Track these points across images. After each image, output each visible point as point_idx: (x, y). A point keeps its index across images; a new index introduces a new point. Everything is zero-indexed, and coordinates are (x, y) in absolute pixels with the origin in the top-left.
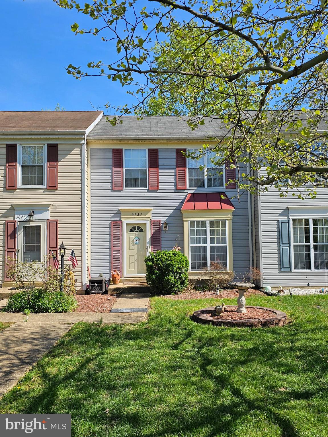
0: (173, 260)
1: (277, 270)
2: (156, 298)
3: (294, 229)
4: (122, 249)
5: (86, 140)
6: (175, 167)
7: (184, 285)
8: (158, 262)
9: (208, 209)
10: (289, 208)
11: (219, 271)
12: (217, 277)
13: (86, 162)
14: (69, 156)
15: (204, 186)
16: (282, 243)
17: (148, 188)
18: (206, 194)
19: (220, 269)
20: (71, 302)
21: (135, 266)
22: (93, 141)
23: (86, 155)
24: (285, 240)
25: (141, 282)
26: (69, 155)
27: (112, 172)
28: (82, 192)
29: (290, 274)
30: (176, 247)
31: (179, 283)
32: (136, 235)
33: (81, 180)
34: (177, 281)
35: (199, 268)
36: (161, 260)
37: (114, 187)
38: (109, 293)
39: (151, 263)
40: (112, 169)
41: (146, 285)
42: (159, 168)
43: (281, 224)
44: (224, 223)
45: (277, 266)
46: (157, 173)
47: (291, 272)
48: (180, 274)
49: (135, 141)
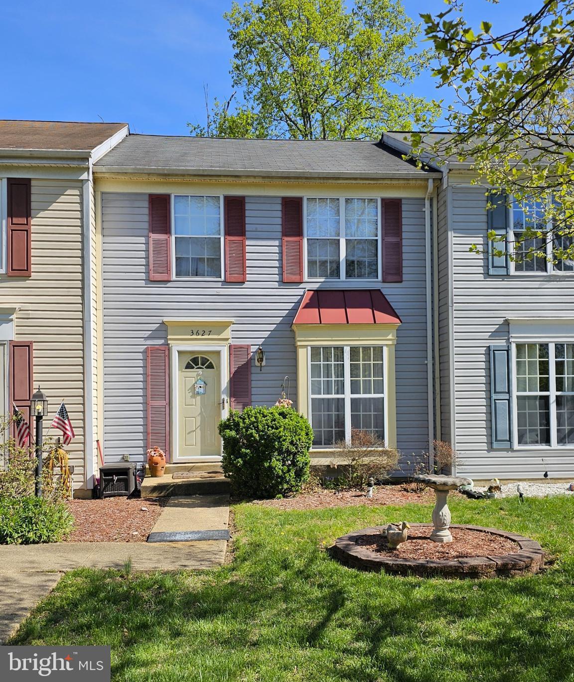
0: (280, 427)
1: (485, 446)
2: (246, 508)
3: (518, 363)
4: (170, 404)
5: (93, 173)
6: (279, 235)
7: (302, 479)
8: (250, 431)
9: (348, 322)
10: (510, 322)
11: (369, 449)
12: (366, 460)
13: (92, 220)
14: (54, 206)
15: (338, 276)
16: (495, 392)
17: (223, 278)
18: (342, 293)
19: (372, 445)
20: (60, 518)
21: (196, 438)
22: (106, 175)
23: (91, 205)
24: (501, 386)
25: (209, 473)
26: (54, 204)
27: (147, 244)
28: (83, 284)
29: (510, 454)
30: (282, 401)
31: (292, 474)
32: (198, 375)
33: (82, 257)
34: (289, 471)
35: (328, 442)
36: (255, 427)
37: (152, 274)
38: (143, 495)
39: (233, 433)
40: (148, 237)
41: (221, 477)
42: (247, 236)
43: (494, 353)
44: (379, 350)
45: (484, 439)
46: (243, 246)
47: (511, 449)
48: (295, 454)
49: (196, 180)
